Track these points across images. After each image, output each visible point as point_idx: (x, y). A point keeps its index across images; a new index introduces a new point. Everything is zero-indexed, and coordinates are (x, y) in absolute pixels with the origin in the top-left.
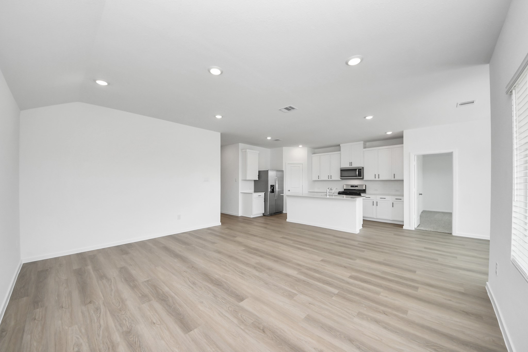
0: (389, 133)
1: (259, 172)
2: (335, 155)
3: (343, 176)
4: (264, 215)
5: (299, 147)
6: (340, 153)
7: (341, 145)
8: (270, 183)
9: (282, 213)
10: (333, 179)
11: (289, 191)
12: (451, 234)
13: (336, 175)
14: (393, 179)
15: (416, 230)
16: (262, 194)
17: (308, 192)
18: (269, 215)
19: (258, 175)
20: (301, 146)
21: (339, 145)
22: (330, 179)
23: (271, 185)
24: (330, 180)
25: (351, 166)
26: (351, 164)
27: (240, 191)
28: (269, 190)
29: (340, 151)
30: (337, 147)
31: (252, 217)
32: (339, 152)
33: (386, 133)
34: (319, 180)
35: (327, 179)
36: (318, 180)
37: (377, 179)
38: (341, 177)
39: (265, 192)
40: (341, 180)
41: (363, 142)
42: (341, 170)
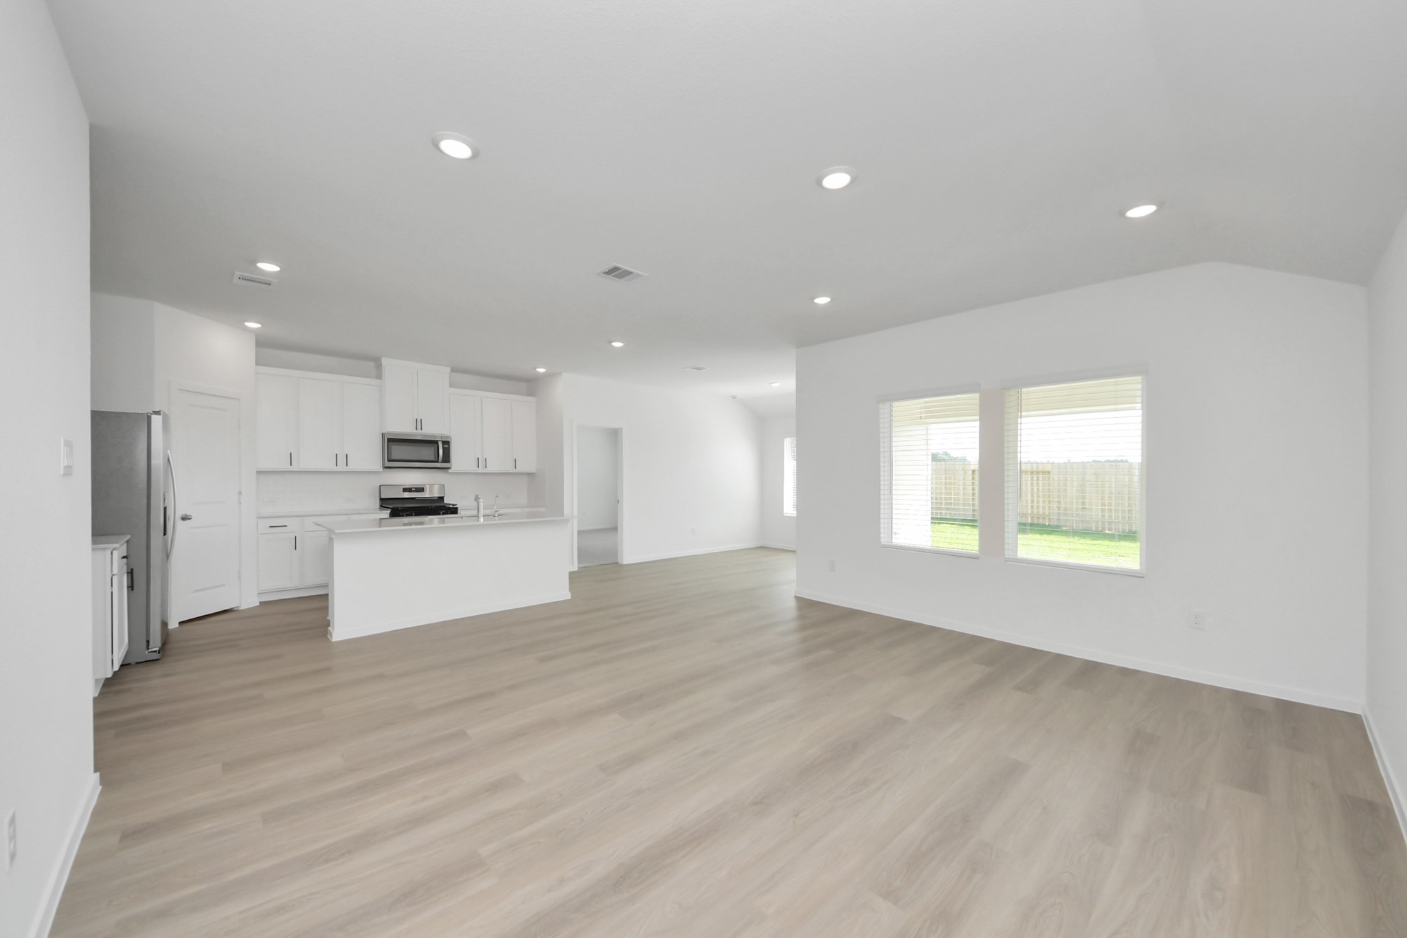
0: (541, 370)
2: (360, 386)
3: (394, 457)
6: (381, 389)
7: (383, 360)
10: (353, 467)
11: (185, 519)
12: (618, 563)
13: (369, 456)
14: (513, 470)
20: (253, 325)
21: (377, 361)
22: (340, 468)
24: (341, 471)
25: (419, 431)
26: (418, 423)
28: (160, 519)
29: (380, 377)
30: (370, 364)
32: (373, 381)
33: (535, 368)
34: (295, 468)
35: (329, 466)
36: (292, 469)
37: (481, 470)
38: (389, 461)
39: (128, 537)
40: (381, 470)
41: (448, 369)
42: (389, 440)
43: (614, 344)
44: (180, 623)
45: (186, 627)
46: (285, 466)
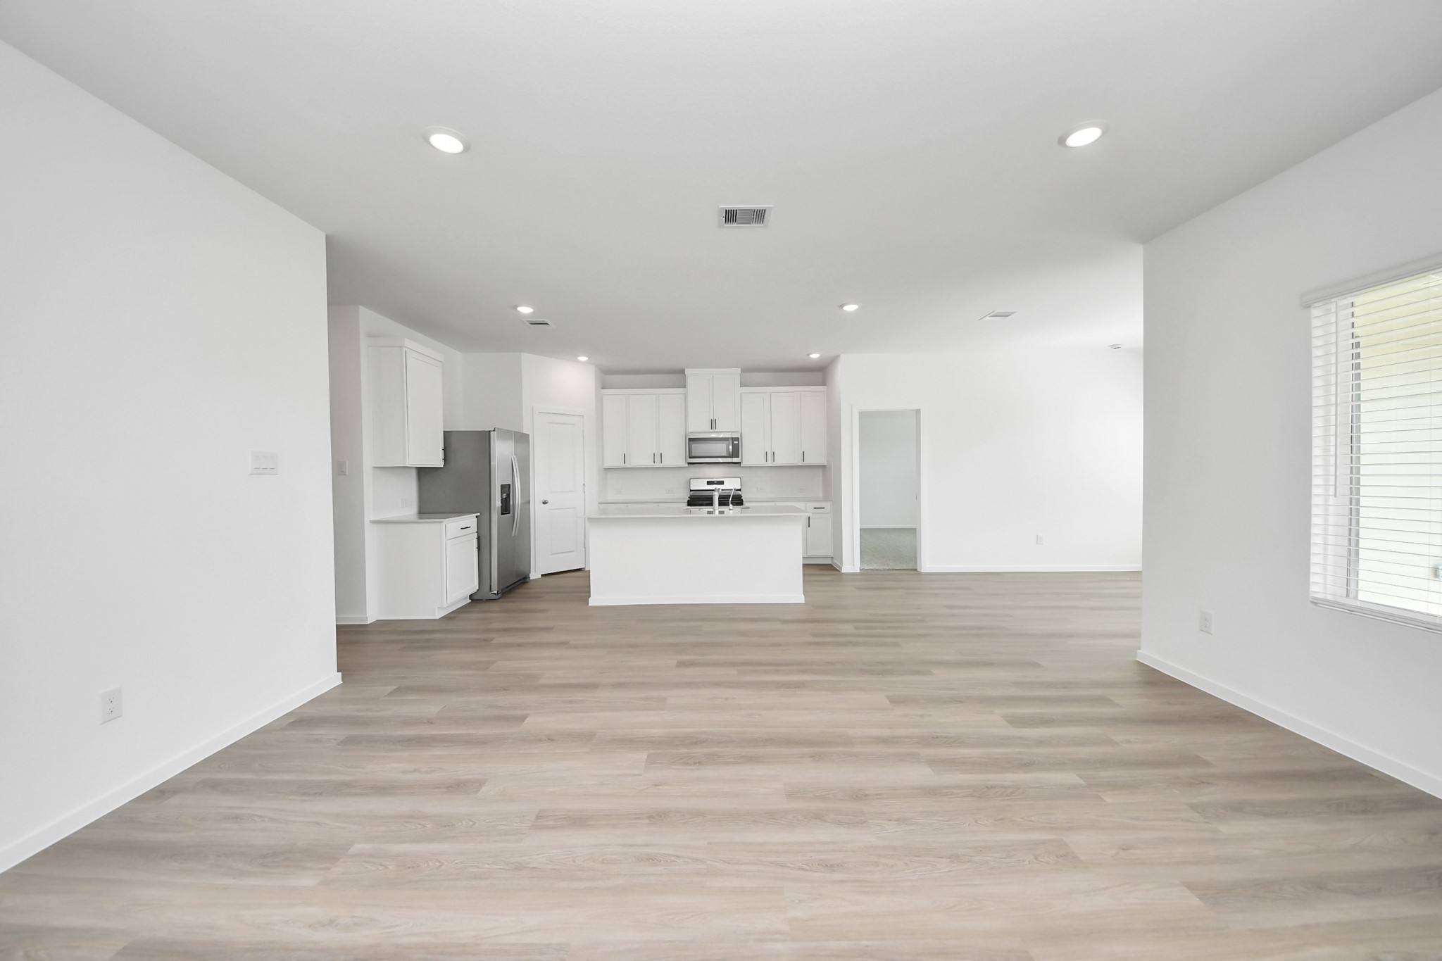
0: (815, 356)
1: (447, 435)
2: (671, 396)
3: (693, 455)
4: (475, 597)
5: (579, 361)
6: (686, 396)
7: (687, 371)
8: (498, 481)
9: (527, 580)
10: (666, 463)
11: (544, 503)
12: (916, 570)
13: (676, 456)
14: (801, 463)
15: (864, 573)
16: (471, 520)
17: (599, 503)
18: (497, 597)
19: (445, 450)
20: (583, 359)
21: (682, 372)
22: (657, 465)
23: (502, 485)
24: (657, 469)
25: (714, 430)
26: (713, 423)
27: (369, 515)
28: (497, 503)
29: (684, 386)
30: (676, 376)
31: (438, 616)
32: (680, 390)
33: (808, 355)
34: (627, 465)
35: (649, 463)
36: (624, 466)
37: (769, 463)
38: (690, 458)
39: (479, 514)
40: (687, 465)
41: (739, 370)
42: (690, 440)
43: (846, 308)
44: (542, 575)
45: (546, 579)
46: (620, 464)
